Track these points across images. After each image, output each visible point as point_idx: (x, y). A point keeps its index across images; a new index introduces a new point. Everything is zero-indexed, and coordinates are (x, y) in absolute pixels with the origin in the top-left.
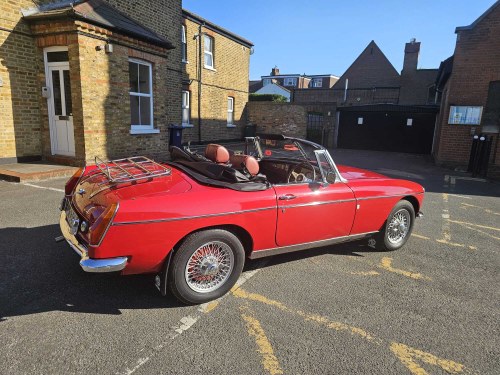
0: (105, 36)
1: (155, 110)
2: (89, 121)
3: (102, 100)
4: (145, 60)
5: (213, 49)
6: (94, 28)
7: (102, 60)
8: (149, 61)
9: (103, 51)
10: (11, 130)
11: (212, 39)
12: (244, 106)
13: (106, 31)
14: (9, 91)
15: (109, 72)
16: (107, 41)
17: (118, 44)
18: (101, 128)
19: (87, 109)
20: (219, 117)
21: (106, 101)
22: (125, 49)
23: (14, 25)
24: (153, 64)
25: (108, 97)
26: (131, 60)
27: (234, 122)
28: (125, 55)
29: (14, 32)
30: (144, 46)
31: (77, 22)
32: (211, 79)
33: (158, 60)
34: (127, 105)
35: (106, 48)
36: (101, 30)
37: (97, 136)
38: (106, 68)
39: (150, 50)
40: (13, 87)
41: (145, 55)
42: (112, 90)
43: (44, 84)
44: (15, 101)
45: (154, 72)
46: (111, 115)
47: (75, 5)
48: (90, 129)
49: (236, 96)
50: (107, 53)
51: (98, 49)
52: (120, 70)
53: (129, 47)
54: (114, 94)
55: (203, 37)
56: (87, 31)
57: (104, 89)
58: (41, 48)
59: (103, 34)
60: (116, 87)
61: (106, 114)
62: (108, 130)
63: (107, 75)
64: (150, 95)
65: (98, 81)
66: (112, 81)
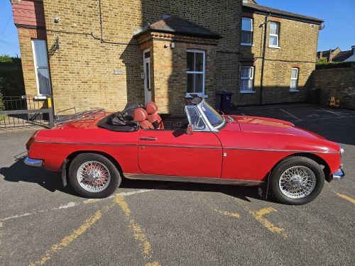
0: (170, 39)
1: (206, 82)
2: (158, 91)
3: (167, 78)
4: (200, 49)
5: (278, 32)
6: (163, 34)
7: (168, 53)
8: (203, 50)
9: (169, 48)
10: (126, 97)
11: (279, 24)
12: (310, 74)
13: (170, 35)
14: (125, 76)
15: (172, 60)
16: (171, 41)
17: (179, 41)
18: (166, 95)
19: (157, 84)
20: (282, 85)
21: (170, 78)
22: (184, 44)
23: (129, 40)
24: (206, 51)
25: (171, 76)
26: (189, 51)
27: (298, 87)
28: (184, 48)
29: (129, 45)
30: (198, 40)
31: (152, 33)
32: (275, 55)
33: (209, 48)
34: (184, 80)
35: (171, 45)
36: (167, 35)
37: (162, 100)
38: (171, 58)
39: (203, 42)
40: (128, 74)
41: (198, 46)
42: (173, 71)
43: (143, 71)
44: (128, 81)
45: (206, 56)
46: (172, 87)
47: (151, 24)
48: (158, 96)
49: (301, 66)
50: (172, 48)
51: (165, 47)
52: (180, 58)
53: (187, 42)
54: (175, 74)
55: (268, 24)
56: (158, 37)
57: (168, 71)
58: (142, 51)
59: (169, 37)
60: (177, 69)
61: (169, 87)
62: (170, 96)
63: (171, 62)
64: (203, 72)
65: (165, 66)
66: (174, 66)
